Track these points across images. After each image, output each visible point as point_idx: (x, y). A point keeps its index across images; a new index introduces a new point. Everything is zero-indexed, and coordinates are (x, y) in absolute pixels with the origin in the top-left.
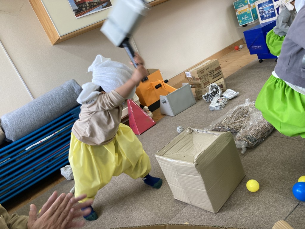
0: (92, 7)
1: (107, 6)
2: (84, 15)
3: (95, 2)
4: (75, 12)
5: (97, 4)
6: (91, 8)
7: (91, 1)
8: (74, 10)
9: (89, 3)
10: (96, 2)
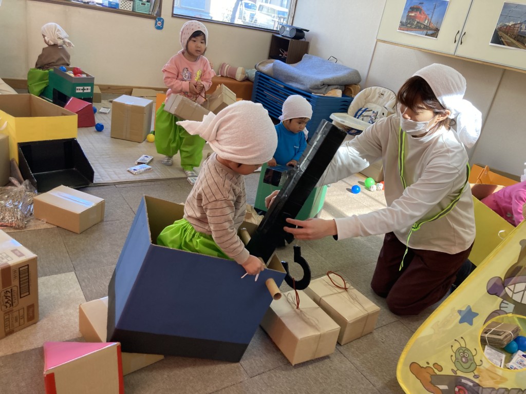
0: (417, 28)
1: (432, 35)
3: (423, 25)
4: (400, 24)
5: (424, 27)
6: (415, 28)
7: (421, 22)
8: (401, 22)
9: (418, 22)
10: (425, 25)
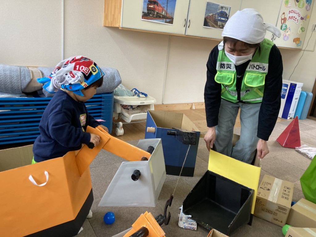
0: (158, 17)
1: (169, 22)
2: (148, 20)
3: (162, 14)
4: (143, 14)
6: (156, 17)
8: (143, 12)
9: (157, 13)
